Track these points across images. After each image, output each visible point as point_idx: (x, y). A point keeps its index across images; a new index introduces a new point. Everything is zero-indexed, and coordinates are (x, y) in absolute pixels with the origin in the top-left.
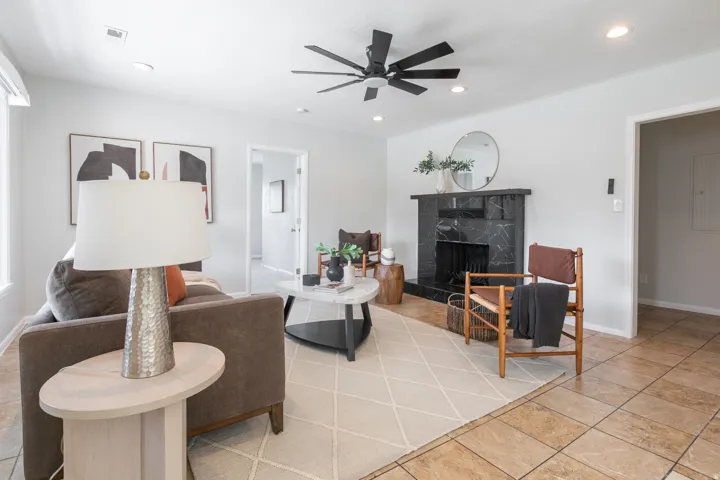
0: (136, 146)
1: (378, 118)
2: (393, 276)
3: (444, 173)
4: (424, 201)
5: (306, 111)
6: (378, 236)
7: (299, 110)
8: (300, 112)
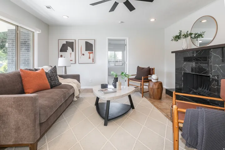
0: (74, 41)
1: (153, 20)
2: (156, 87)
3: (186, 40)
4: (178, 54)
5: (122, 22)
6: (153, 69)
7: (120, 22)
8: (120, 23)
